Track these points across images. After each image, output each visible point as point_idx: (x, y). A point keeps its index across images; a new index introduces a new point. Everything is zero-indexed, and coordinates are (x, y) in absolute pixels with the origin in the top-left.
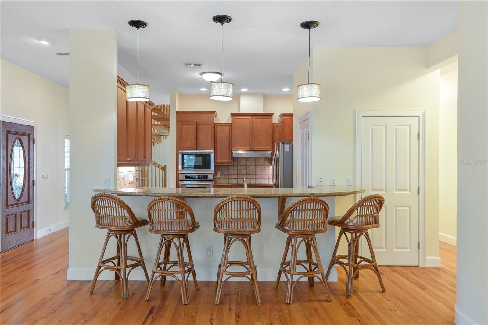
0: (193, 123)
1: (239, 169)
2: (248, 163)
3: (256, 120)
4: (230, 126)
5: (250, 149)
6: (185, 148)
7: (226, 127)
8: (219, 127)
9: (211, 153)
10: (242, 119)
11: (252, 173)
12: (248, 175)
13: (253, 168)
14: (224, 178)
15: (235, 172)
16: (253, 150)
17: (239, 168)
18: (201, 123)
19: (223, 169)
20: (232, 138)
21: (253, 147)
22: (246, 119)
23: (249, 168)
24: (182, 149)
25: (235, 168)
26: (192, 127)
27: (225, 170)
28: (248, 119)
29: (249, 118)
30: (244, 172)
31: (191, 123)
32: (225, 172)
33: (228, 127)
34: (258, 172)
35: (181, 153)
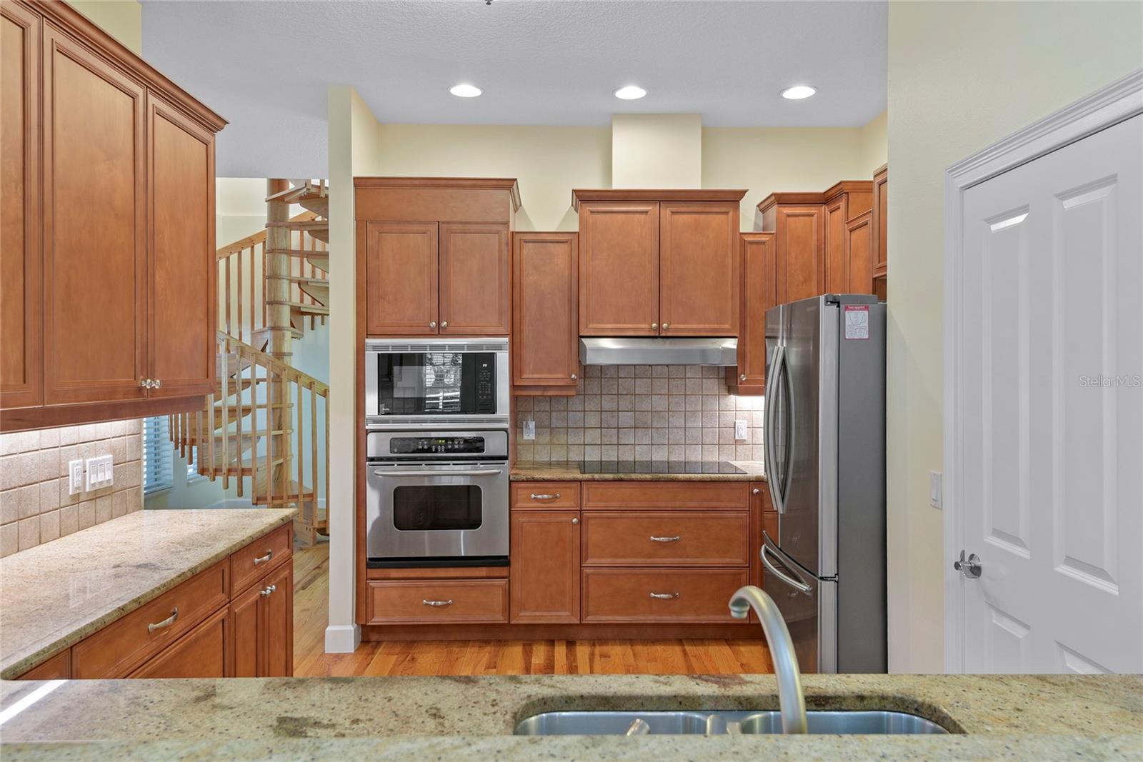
0: (422, 228)
1: (605, 407)
2: (642, 386)
3: (676, 217)
4: (573, 241)
5: (652, 334)
6: (390, 330)
7: (557, 245)
8: (530, 245)
9: (499, 347)
10: (620, 216)
11: (654, 425)
12: (640, 432)
13: (660, 403)
14: (551, 443)
15: (592, 420)
16: (663, 334)
17: (608, 403)
18: (454, 227)
19: (548, 408)
20: (583, 291)
21: (665, 325)
22: (637, 216)
23: (646, 406)
24: (378, 331)
25: (592, 404)
26: (421, 244)
27: (554, 414)
28: (643, 216)
29: (646, 212)
30: (626, 419)
31: (415, 228)
32: (554, 420)
33: (565, 247)
34: (678, 421)
35: (375, 348)
